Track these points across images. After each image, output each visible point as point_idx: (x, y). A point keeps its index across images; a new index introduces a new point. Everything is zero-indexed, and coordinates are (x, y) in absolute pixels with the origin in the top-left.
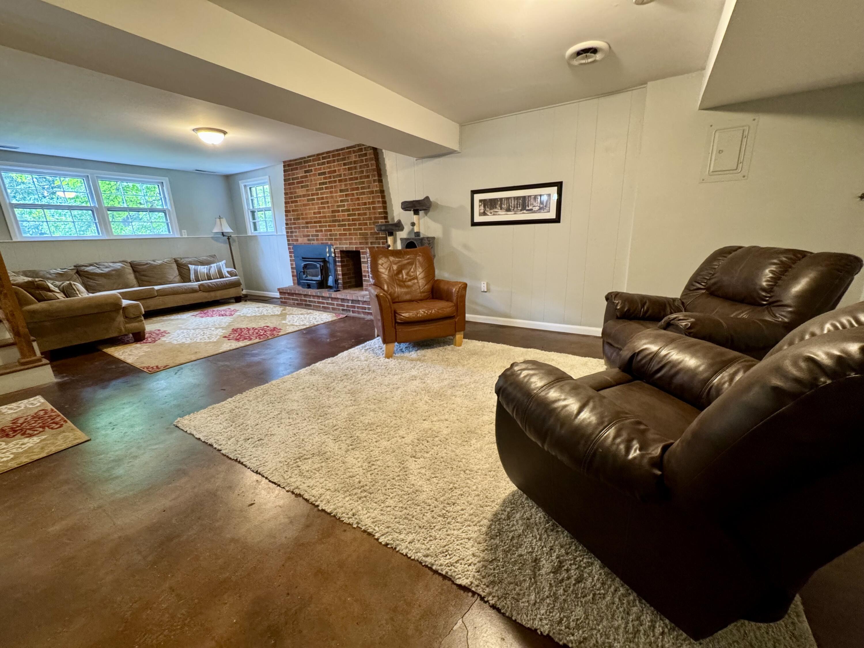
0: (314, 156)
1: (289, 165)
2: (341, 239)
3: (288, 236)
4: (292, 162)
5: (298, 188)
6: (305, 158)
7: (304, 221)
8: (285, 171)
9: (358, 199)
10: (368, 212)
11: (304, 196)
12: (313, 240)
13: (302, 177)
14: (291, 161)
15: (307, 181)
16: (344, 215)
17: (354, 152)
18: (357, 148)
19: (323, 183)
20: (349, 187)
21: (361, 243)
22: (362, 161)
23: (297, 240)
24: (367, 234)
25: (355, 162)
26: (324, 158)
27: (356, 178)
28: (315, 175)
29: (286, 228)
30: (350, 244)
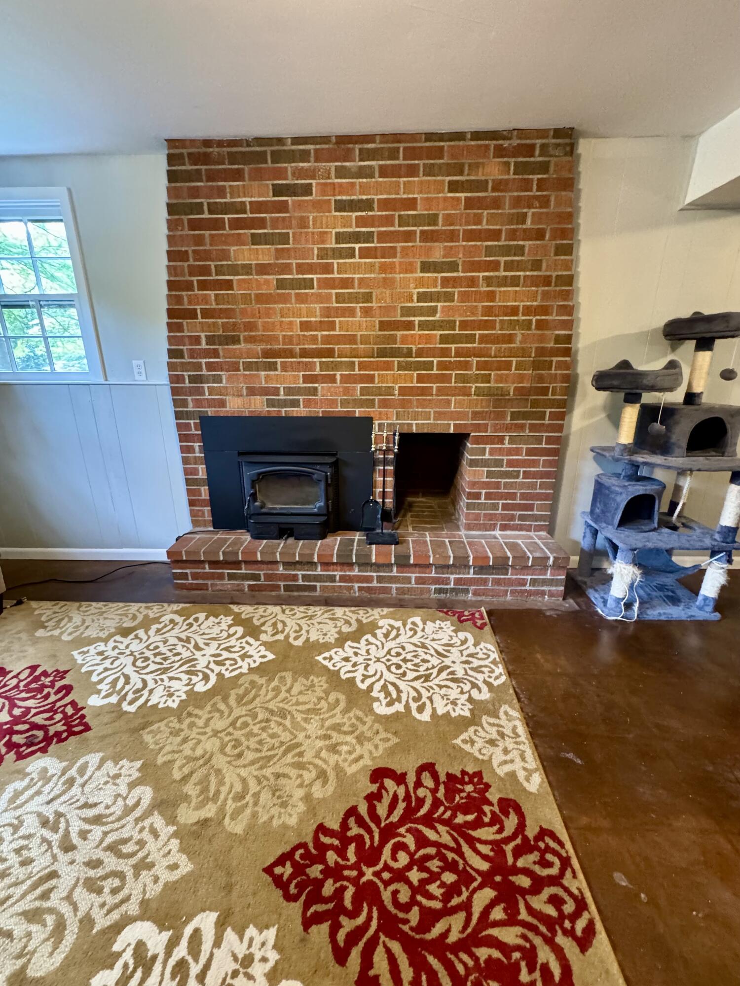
0: (325, 139)
1: (196, 159)
2: (403, 404)
3: (175, 391)
4: (215, 150)
5: (239, 240)
6: (280, 141)
7: (259, 348)
8: (172, 176)
9: (491, 296)
10: (519, 334)
11: (263, 269)
12: (295, 404)
13: (258, 207)
14: (207, 143)
15: (284, 222)
16: (429, 339)
17: (500, 152)
18: (515, 142)
19: (356, 237)
20: (460, 258)
21: (475, 415)
22: (526, 185)
23: (222, 404)
24: (503, 393)
25: (498, 186)
26: (366, 155)
27: (495, 235)
28: (319, 206)
29: (171, 367)
30: (439, 415)
